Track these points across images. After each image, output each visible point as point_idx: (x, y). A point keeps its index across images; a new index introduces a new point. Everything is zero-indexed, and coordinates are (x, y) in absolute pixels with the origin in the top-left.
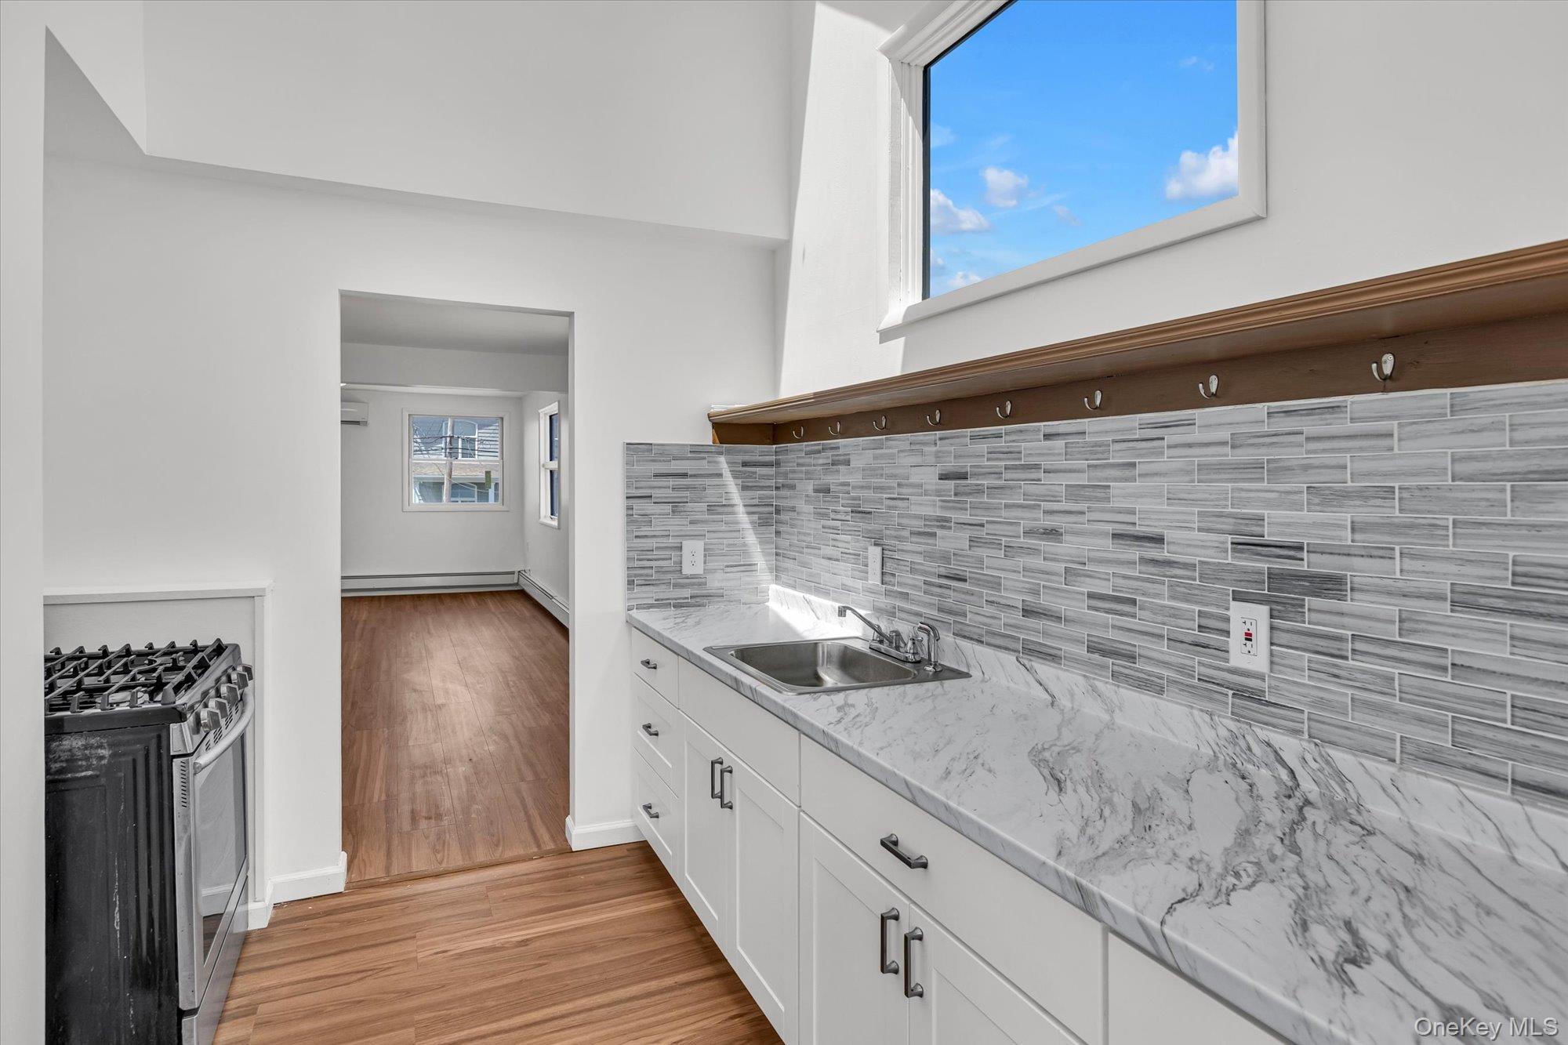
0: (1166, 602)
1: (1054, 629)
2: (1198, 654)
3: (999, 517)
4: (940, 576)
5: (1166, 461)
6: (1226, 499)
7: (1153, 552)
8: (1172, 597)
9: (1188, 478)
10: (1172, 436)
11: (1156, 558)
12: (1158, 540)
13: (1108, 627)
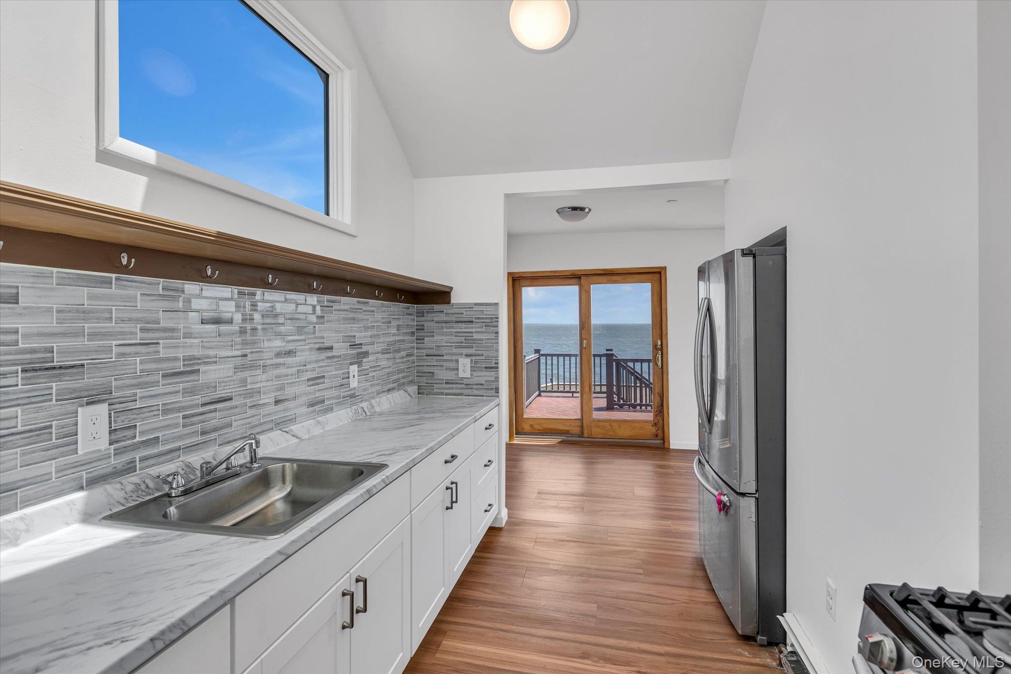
0: (334, 373)
1: (291, 405)
2: (341, 389)
3: (257, 348)
4: (203, 405)
5: (334, 316)
6: (348, 330)
7: (329, 354)
8: (335, 370)
9: (338, 323)
10: (336, 306)
11: (330, 356)
12: (331, 348)
13: (316, 392)
